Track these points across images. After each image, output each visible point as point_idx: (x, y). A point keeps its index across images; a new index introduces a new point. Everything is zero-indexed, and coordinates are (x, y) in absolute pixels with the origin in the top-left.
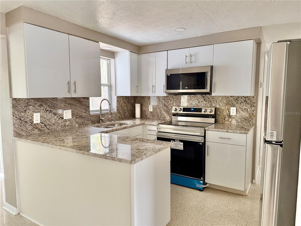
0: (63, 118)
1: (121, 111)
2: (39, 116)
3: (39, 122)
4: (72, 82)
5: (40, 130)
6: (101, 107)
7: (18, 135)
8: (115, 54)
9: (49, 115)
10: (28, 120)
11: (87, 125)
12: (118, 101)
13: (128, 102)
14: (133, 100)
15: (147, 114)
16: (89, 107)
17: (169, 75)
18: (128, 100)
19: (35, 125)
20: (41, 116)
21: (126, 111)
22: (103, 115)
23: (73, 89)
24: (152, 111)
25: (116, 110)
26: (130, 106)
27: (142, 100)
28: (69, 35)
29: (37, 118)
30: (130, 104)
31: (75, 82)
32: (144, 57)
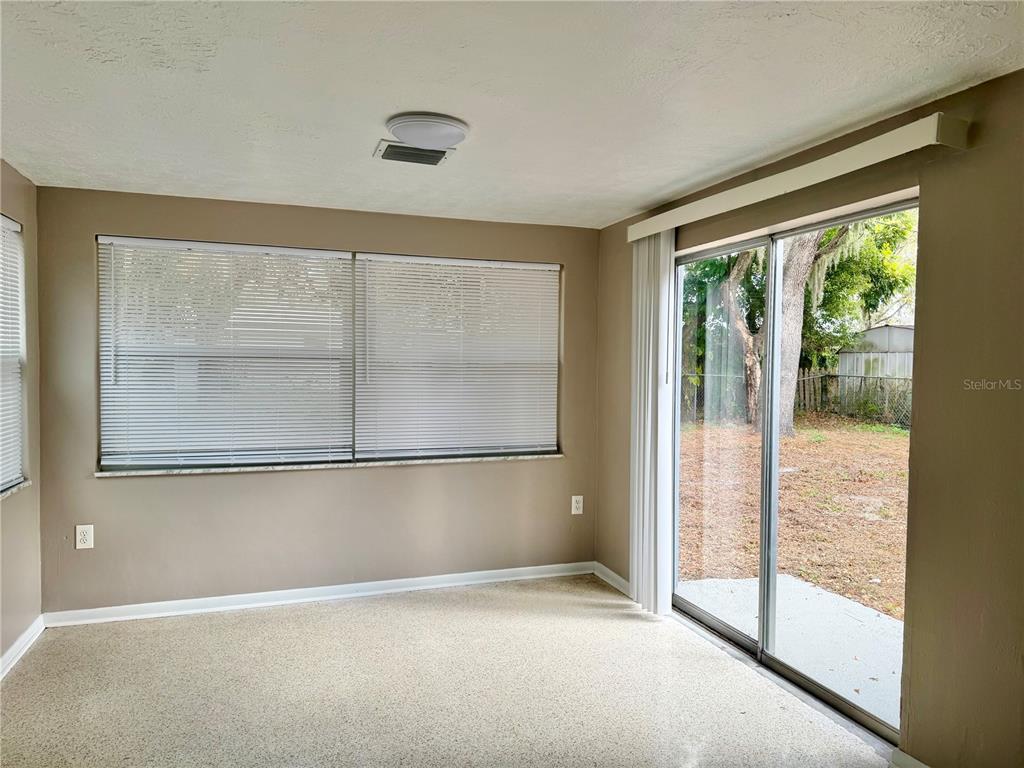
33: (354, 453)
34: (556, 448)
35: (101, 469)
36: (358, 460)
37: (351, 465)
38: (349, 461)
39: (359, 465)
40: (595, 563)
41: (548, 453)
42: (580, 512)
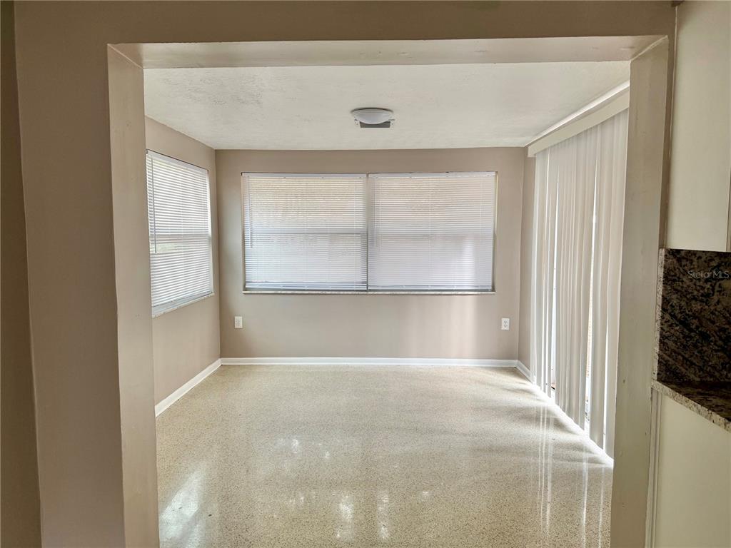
10: (711, 329)
33: (367, 286)
34: (491, 288)
35: (245, 289)
36: (370, 290)
37: (366, 293)
38: (366, 291)
39: (370, 293)
40: (517, 361)
41: (487, 290)
42: (507, 328)
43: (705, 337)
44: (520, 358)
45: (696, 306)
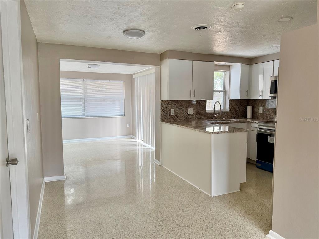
0: (187, 113)
1: (233, 112)
2: (174, 111)
3: (174, 114)
4: (193, 90)
5: (174, 119)
6: (214, 107)
7: (163, 120)
8: (230, 67)
9: (179, 111)
10: (168, 113)
11: (203, 119)
12: (230, 103)
13: (241, 104)
14: (246, 102)
15: (257, 115)
16: (205, 107)
17: (273, 81)
18: (241, 103)
19: (171, 116)
20: (175, 111)
21: (238, 112)
22: (216, 113)
23: (193, 95)
24: (262, 112)
25: (228, 111)
26: (243, 108)
27: (254, 103)
28: (193, 61)
29: (173, 112)
30: (242, 106)
31: (195, 90)
32: (255, 67)
33: (85, 115)
36: (86, 117)
38: (84, 117)
40: (131, 136)
41: (123, 116)
42: (129, 126)
43: (167, 114)
44: (132, 135)
45: (166, 109)
